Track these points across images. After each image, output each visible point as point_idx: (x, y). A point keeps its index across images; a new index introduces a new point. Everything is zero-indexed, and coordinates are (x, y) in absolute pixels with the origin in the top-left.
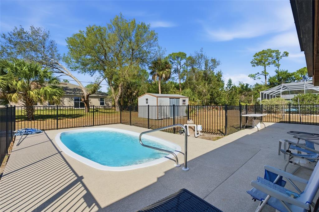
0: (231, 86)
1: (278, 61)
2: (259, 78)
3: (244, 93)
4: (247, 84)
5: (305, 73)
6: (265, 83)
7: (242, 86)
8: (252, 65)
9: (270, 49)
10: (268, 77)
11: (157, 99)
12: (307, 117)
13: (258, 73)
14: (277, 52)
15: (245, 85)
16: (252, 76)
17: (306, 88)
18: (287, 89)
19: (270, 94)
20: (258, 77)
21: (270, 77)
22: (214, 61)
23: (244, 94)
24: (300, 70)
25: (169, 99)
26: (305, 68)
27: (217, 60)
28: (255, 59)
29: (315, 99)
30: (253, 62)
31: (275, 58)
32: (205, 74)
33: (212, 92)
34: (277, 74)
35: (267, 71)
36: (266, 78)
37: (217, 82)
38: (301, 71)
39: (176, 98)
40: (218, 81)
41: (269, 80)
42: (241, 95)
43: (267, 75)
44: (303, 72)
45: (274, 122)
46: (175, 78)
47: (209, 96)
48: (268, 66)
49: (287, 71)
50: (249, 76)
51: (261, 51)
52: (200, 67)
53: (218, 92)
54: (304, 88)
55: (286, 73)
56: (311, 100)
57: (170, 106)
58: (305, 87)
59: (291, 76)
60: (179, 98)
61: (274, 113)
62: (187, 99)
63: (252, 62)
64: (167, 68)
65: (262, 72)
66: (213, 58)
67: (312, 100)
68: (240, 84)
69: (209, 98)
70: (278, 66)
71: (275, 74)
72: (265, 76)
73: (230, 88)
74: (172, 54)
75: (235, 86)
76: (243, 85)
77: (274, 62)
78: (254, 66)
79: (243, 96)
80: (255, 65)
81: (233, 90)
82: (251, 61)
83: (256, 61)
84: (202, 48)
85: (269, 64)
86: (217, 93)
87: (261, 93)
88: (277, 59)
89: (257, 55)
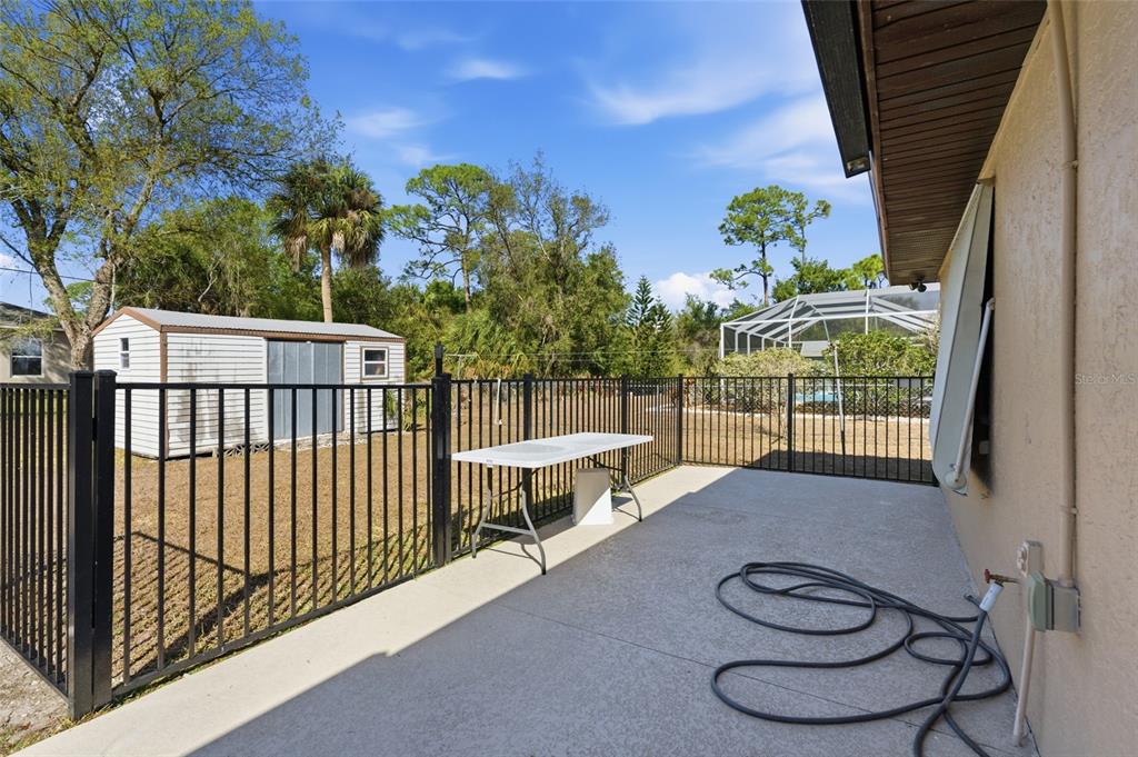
0: (650, 306)
1: (802, 228)
2: (744, 284)
3: (700, 334)
4: (713, 305)
5: (874, 273)
6: (763, 302)
7: (697, 311)
8: (725, 237)
9: (777, 187)
10: (771, 282)
11: (164, 345)
12: (870, 426)
13: (743, 267)
14: (798, 198)
15: (705, 308)
16: (723, 277)
17: (871, 310)
18: (810, 313)
19: (750, 333)
20: (740, 281)
21: (778, 283)
22: (583, 205)
23: (701, 338)
24: (861, 263)
25: (264, 342)
26: (875, 256)
27: (594, 202)
28: (733, 219)
29: (896, 353)
30: (727, 226)
31: (793, 220)
32: (555, 255)
33: (578, 327)
34: (797, 273)
35: (768, 263)
36: (766, 285)
37: (595, 288)
38: (864, 268)
39: (313, 341)
40: (600, 282)
41: (775, 290)
42: (690, 342)
43: (770, 275)
44: (870, 270)
45: (727, 465)
46: (446, 267)
47: (565, 342)
48: (772, 244)
49: (825, 265)
50: (711, 276)
51: (751, 191)
52: (535, 226)
53: (601, 326)
54: (864, 311)
55: (822, 271)
56: (885, 358)
57: (271, 388)
58: (867, 307)
59: (836, 279)
60: (342, 342)
61: (763, 409)
62: (392, 346)
63: (723, 226)
64: (354, 207)
65: (754, 262)
66: (581, 195)
67: (889, 357)
68: (689, 304)
69: (568, 348)
70: (800, 244)
71: (791, 272)
72: (765, 277)
73: (643, 311)
74: (435, 170)
75: (660, 306)
76: (699, 308)
77: (789, 233)
78: (728, 241)
79: (696, 345)
80: (733, 237)
81: (654, 320)
82: (720, 225)
83: (735, 225)
84: (540, 153)
85: (774, 237)
86: (598, 329)
87: (725, 328)
88: (799, 221)
89: (736, 205)
